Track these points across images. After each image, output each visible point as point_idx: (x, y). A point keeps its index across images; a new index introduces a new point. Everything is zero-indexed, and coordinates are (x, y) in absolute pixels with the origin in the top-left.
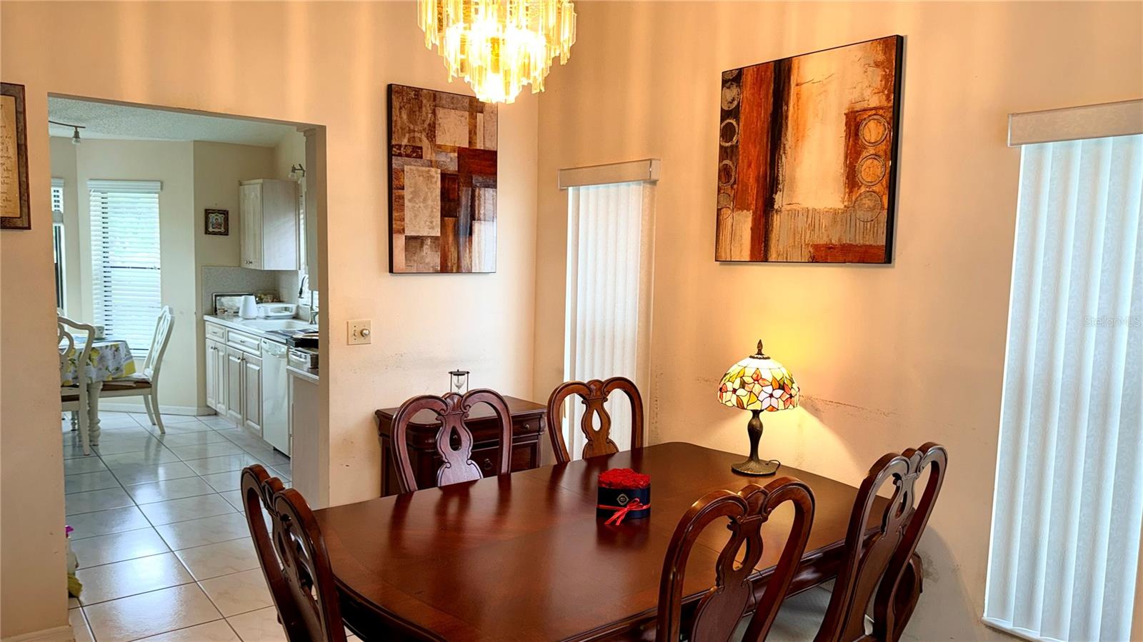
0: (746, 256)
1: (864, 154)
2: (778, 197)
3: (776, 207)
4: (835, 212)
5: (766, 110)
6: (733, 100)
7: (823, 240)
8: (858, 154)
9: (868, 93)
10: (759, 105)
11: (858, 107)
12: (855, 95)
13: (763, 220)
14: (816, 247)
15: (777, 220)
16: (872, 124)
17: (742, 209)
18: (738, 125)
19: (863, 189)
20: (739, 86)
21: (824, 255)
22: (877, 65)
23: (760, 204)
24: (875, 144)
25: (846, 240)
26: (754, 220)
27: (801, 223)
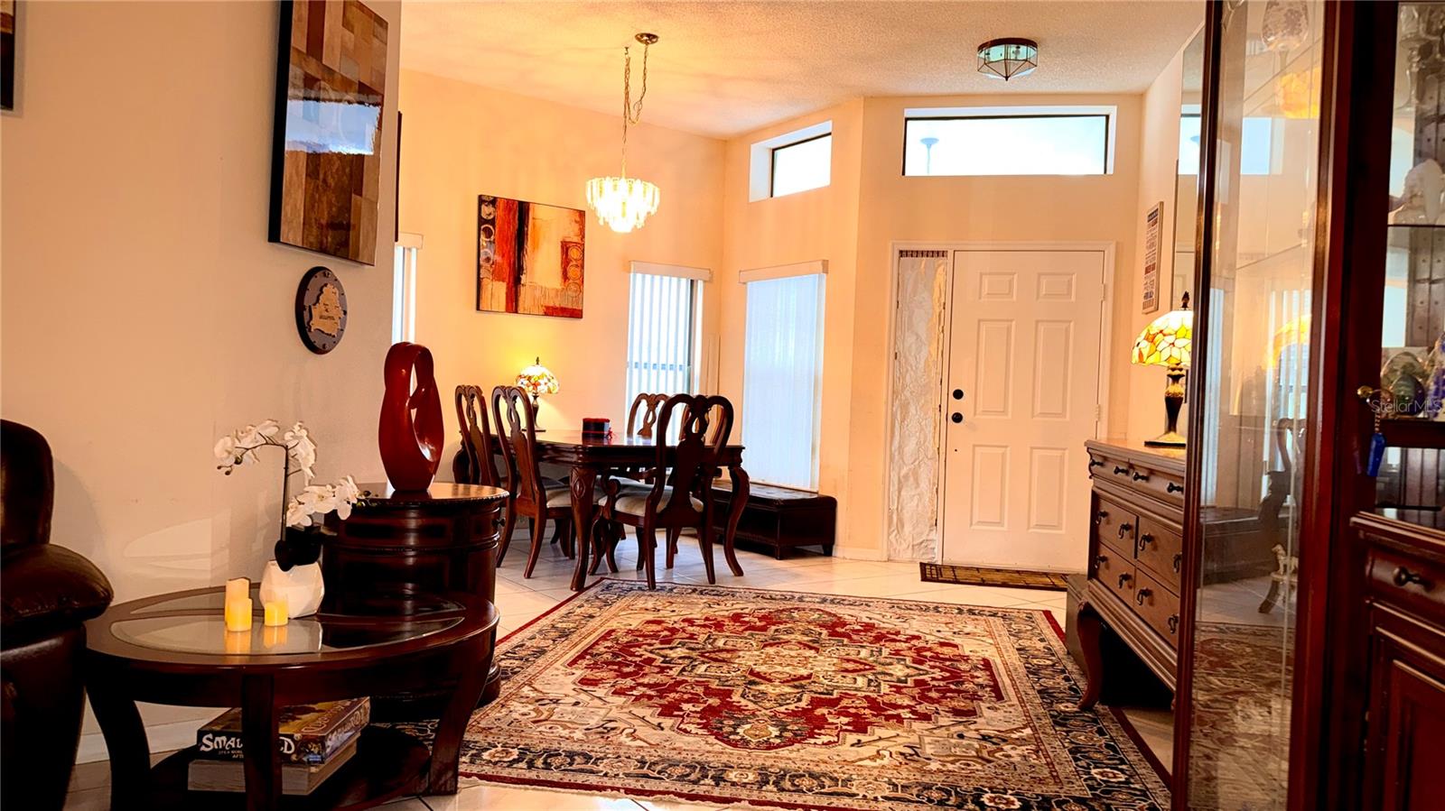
0: (504, 310)
1: (571, 264)
2: (523, 277)
3: (522, 282)
4: (557, 291)
5: (514, 227)
6: (490, 214)
7: (551, 304)
8: (568, 263)
9: (572, 234)
10: (509, 223)
11: (568, 240)
12: (566, 234)
13: (514, 289)
14: (548, 308)
15: (523, 290)
16: (575, 250)
17: (499, 280)
18: (494, 228)
19: (571, 281)
20: (494, 206)
21: (551, 312)
22: (576, 222)
23: (511, 280)
24: (576, 260)
25: (563, 305)
26: (508, 288)
27: (538, 293)
